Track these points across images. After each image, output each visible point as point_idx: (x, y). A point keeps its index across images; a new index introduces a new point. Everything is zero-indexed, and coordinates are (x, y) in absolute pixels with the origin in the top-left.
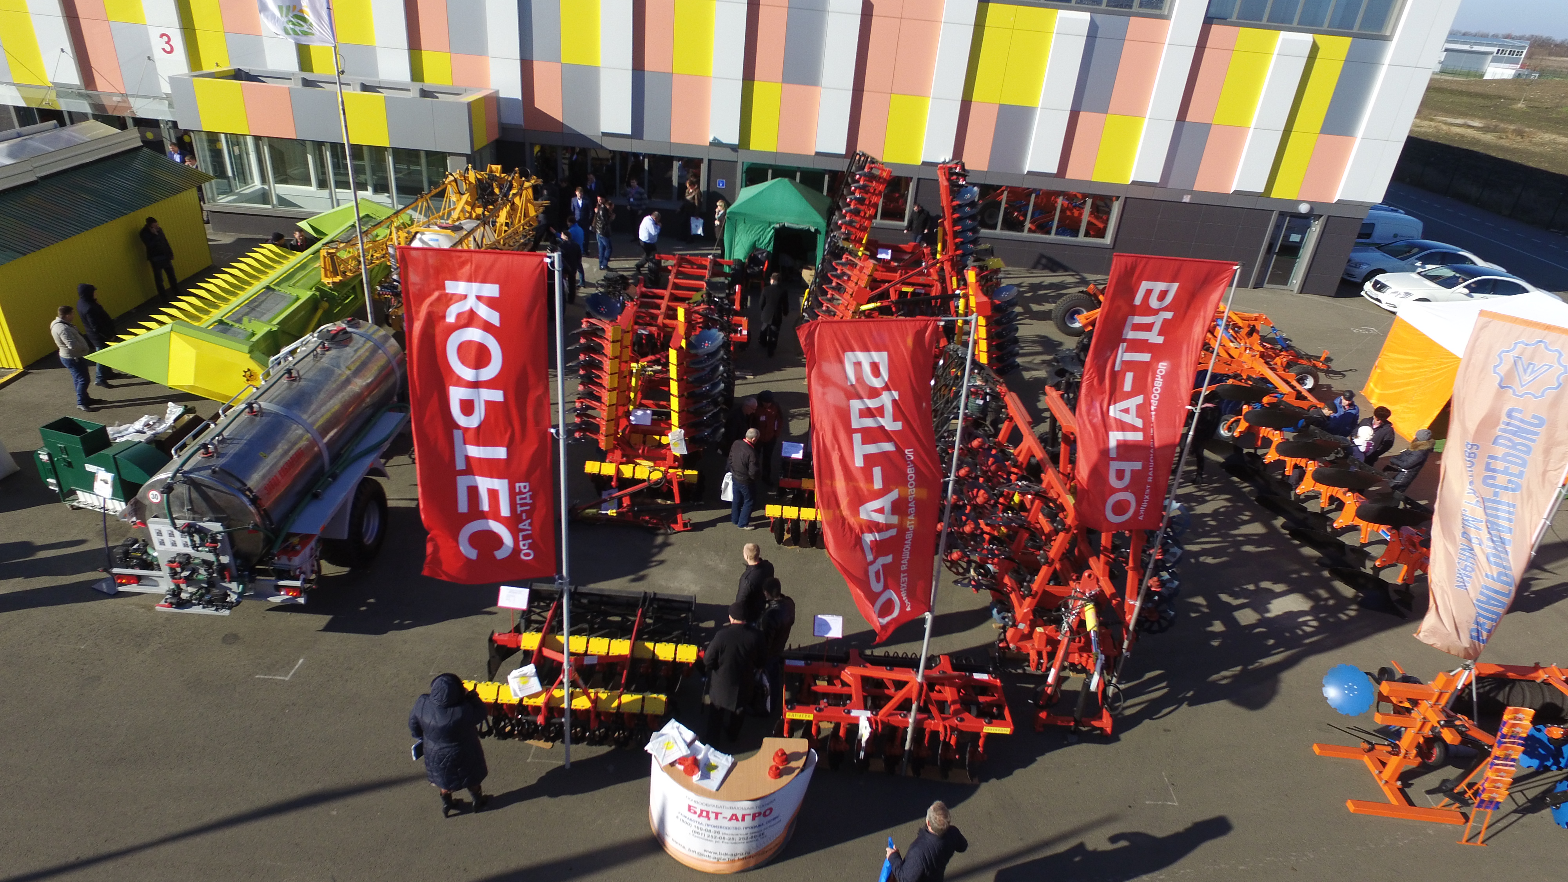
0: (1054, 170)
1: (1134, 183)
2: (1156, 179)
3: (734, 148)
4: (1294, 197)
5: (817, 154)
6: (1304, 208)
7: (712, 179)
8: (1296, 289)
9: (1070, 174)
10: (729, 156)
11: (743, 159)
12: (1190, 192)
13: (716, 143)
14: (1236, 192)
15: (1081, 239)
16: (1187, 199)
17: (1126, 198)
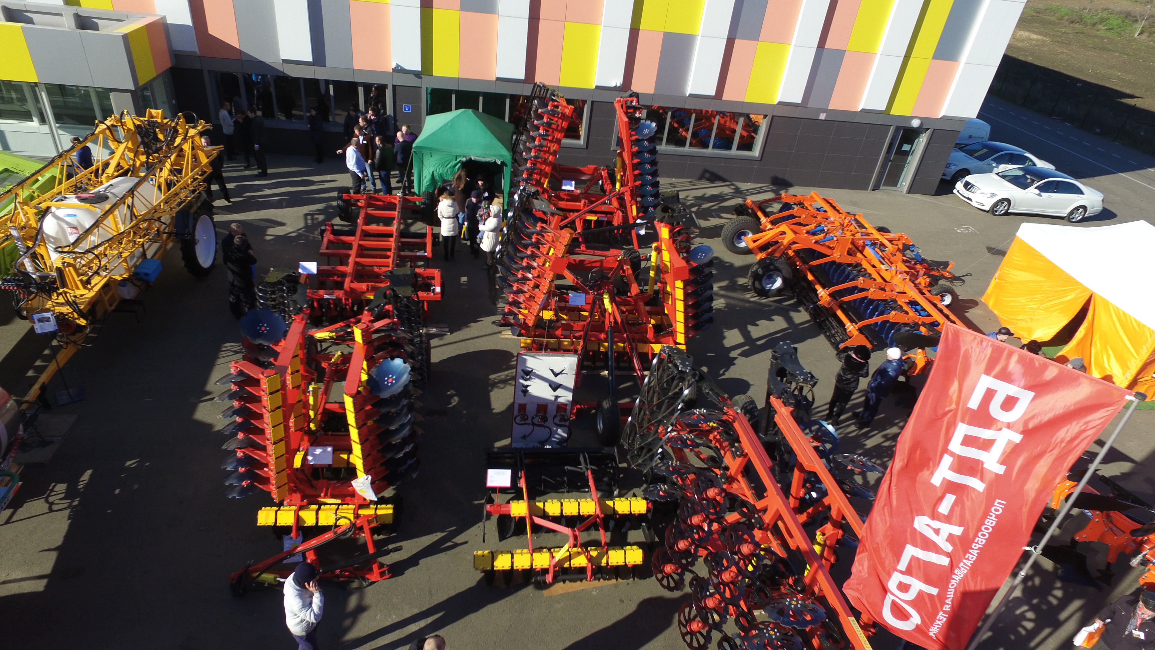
0: (713, 93)
1: (780, 103)
2: (798, 100)
3: (417, 74)
4: (908, 114)
5: (498, 79)
6: (915, 123)
7: (398, 104)
8: (905, 189)
9: (727, 96)
10: (413, 81)
11: (426, 84)
12: (826, 110)
13: (399, 70)
14: (864, 111)
15: (734, 152)
16: (822, 116)
17: (773, 116)
